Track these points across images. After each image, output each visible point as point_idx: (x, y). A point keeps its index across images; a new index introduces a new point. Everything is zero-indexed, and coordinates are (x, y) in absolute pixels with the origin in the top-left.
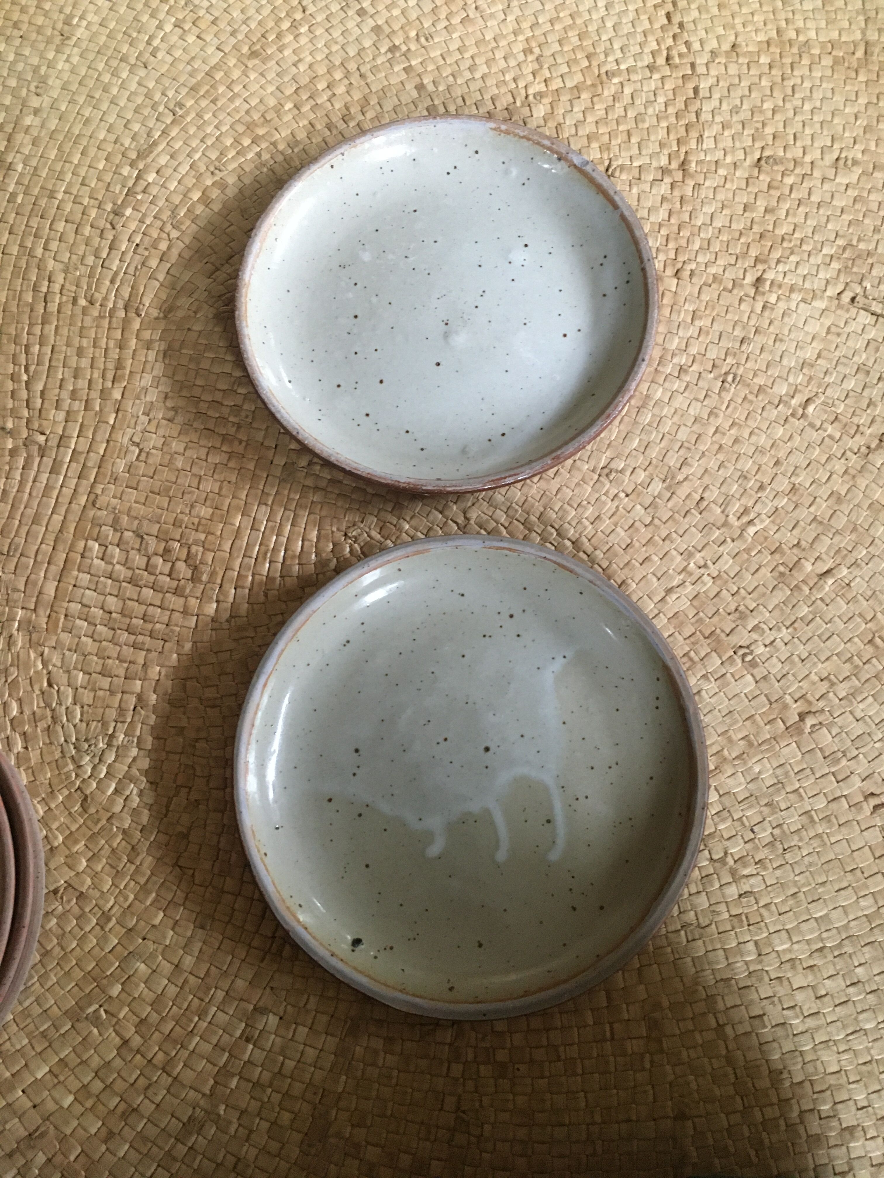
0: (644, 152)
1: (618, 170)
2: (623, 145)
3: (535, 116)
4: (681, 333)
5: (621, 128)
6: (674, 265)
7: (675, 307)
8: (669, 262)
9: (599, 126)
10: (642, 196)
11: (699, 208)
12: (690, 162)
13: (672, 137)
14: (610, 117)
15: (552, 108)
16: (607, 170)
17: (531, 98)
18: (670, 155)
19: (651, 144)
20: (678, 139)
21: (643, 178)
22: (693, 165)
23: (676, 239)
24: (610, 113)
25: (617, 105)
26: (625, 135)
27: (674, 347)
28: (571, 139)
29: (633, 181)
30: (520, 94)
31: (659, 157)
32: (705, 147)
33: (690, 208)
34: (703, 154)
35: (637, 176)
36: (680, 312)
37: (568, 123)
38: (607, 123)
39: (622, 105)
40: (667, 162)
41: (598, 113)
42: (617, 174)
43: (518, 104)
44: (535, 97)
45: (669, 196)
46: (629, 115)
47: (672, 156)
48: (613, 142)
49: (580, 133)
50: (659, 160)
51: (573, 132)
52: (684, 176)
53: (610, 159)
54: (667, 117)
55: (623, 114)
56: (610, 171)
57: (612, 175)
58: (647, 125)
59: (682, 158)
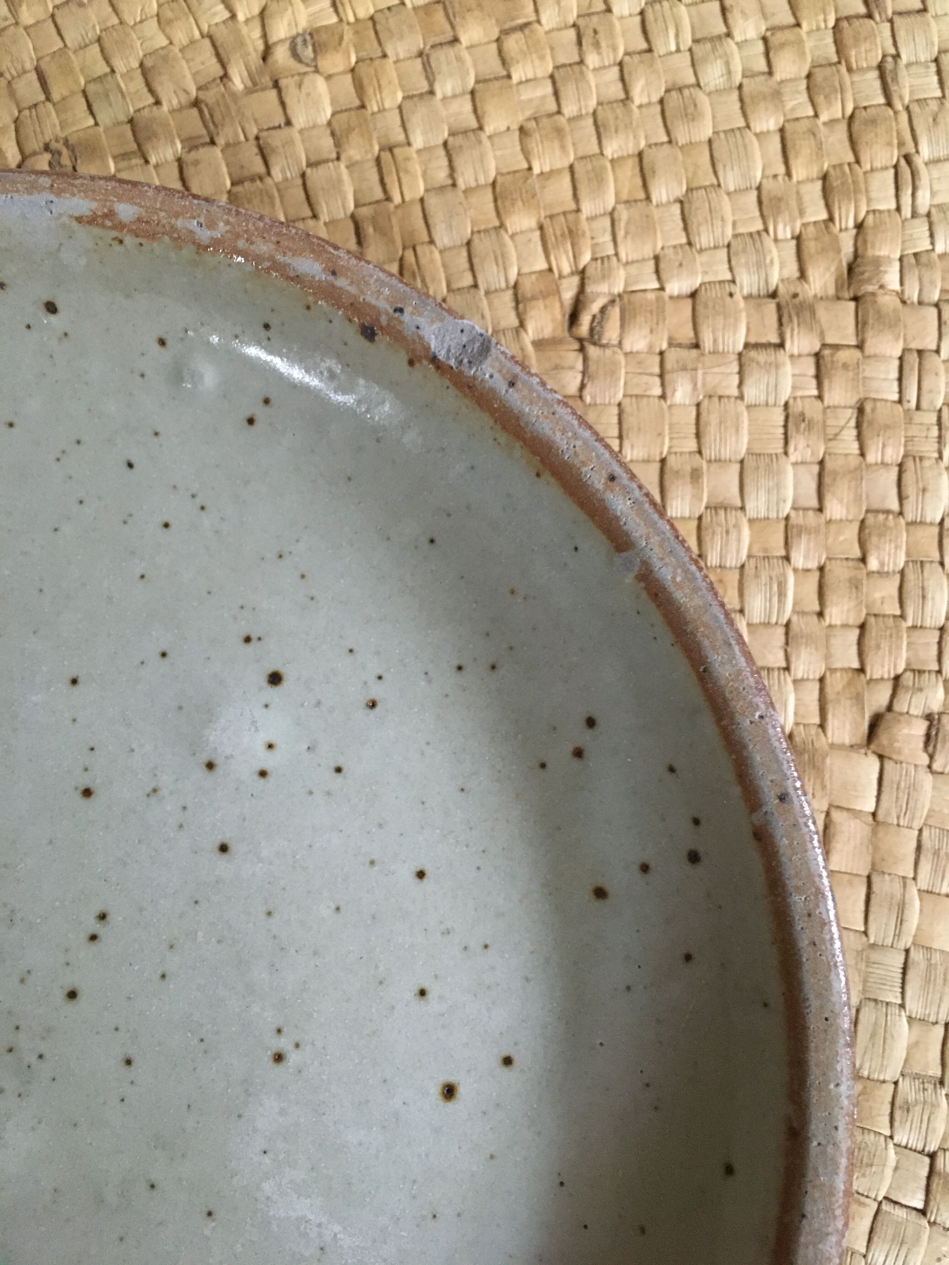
0: (704, 239)
1: (615, 313)
2: (623, 214)
3: (300, 121)
4: (914, 1006)
5: (611, 149)
6: (858, 699)
7: (881, 885)
8: (836, 683)
9: (535, 144)
10: (712, 419)
11: (929, 449)
12: (877, 262)
13: (799, 172)
14: (569, 109)
15: (359, 87)
16: (574, 318)
17: (281, 55)
18: (798, 238)
19: (726, 205)
20: (825, 178)
21: (707, 343)
22: (892, 279)
23: (855, 585)
24: (568, 92)
25: (592, 60)
26: (630, 170)
27: (892, 1072)
28: (432, 202)
29: (672, 357)
30: (241, 43)
31: (761, 252)
32: (924, 200)
33: (894, 454)
34: (921, 229)
35: (687, 334)
36: (902, 907)
37: (418, 141)
38: (559, 132)
39: (609, 58)
40: (792, 269)
41: (527, 94)
42: (611, 333)
43: (238, 82)
44: (295, 54)
45: (813, 410)
46: (639, 96)
47: (810, 246)
48: (587, 208)
49: (465, 179)
50: (761, 265)
51: (441, 175)
52: (861, 325)
53: (582, 273)
54: (777, 95)
55: (616, 90)
56: (585, 320)
57: (594, 337)
58: (707, 131)
59: (847, 248)
